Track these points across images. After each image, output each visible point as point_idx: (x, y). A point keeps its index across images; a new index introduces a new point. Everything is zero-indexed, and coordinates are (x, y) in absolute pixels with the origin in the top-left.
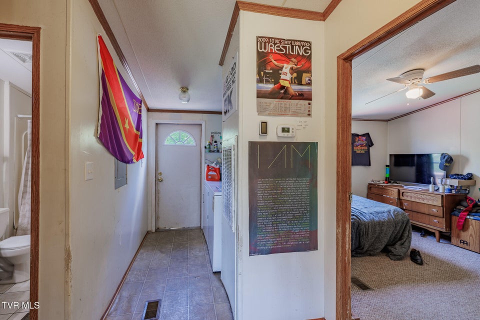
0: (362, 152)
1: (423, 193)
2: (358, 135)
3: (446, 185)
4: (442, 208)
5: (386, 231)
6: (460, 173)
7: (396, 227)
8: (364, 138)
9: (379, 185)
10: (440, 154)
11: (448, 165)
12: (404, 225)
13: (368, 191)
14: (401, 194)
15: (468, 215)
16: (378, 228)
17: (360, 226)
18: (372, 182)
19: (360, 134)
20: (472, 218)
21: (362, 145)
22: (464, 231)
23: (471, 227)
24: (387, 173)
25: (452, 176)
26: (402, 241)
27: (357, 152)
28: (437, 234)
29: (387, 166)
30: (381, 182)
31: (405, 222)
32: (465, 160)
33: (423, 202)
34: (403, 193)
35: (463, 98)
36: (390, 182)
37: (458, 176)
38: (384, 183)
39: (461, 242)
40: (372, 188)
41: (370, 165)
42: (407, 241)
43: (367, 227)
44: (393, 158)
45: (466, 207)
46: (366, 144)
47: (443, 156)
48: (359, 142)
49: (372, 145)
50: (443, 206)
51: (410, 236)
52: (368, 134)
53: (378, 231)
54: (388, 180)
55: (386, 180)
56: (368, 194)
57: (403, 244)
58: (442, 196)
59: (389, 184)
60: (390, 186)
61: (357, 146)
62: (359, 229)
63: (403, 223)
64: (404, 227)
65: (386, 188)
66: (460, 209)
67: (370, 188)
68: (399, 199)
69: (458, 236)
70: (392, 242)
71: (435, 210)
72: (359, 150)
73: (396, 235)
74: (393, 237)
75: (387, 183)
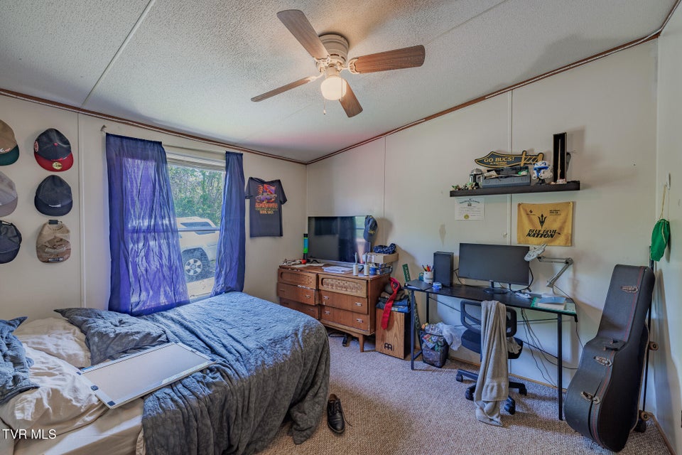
0: (269, 212)
1: (345, 279)
2: (262, 182)
3: (371, 263)
4: (366, 300)
5: (288, 383)
6: (384, 245)
7: (305, 364)
8: (273, 188)
9: (293, 269)
10: (364, 218)
11: (372, 232)
12: (319, 354)
13: (278, 280)
14: (320, 282)
15: (393, 305)
16: (272, 384)
17: (230, 398)
18: (285, 264)
19: (266, 181)
20: (396, 309)
21: (269, 201)
22: (388, 330)
23: (396, 322)
24: (304, 247)
25: (377, 248)
26: (316, 387)
27: (261, 212)
28: (361, 339)
29: (305, 235)
30: (298, 262)
31: (321, 347)
32: (389, 225)
33: (346, 293)
34: (323, 279)
35: (389, 137)
36: (308, 261)
37: (382, 249)
38: (301, 263)
39: (385, 347)
40: (284, 275)
41: (281, 235)
42: (323, 385)
43: (247, 393)
44: (313, 222)
45: (390, 294)
46: (276, 198)
47: (368, 218)
48: (265, 194)
49: (285, 200)
50: (367, 297)
51: (327, 372)
52: (279, 181)
53: (270, 391)
54: (307, 258)
55: (304, 259)
56: (278, 284)
57: (316, 395)
58: (367, 281)
59: (308, 265)
60: (308, 268)
61: (262, 201)
62: (227, 406)
63: (317, 351)
64: (318, 358)
65: (302, 273)
66: (385, 298)
67: (282, 273)
68: (318, 290)
69: (383, 339)
70: (300, 395)
71: (359, 304)
72: (264, 208)
73: (307, 378)
74: (300, 387)
75: (305, 264)
